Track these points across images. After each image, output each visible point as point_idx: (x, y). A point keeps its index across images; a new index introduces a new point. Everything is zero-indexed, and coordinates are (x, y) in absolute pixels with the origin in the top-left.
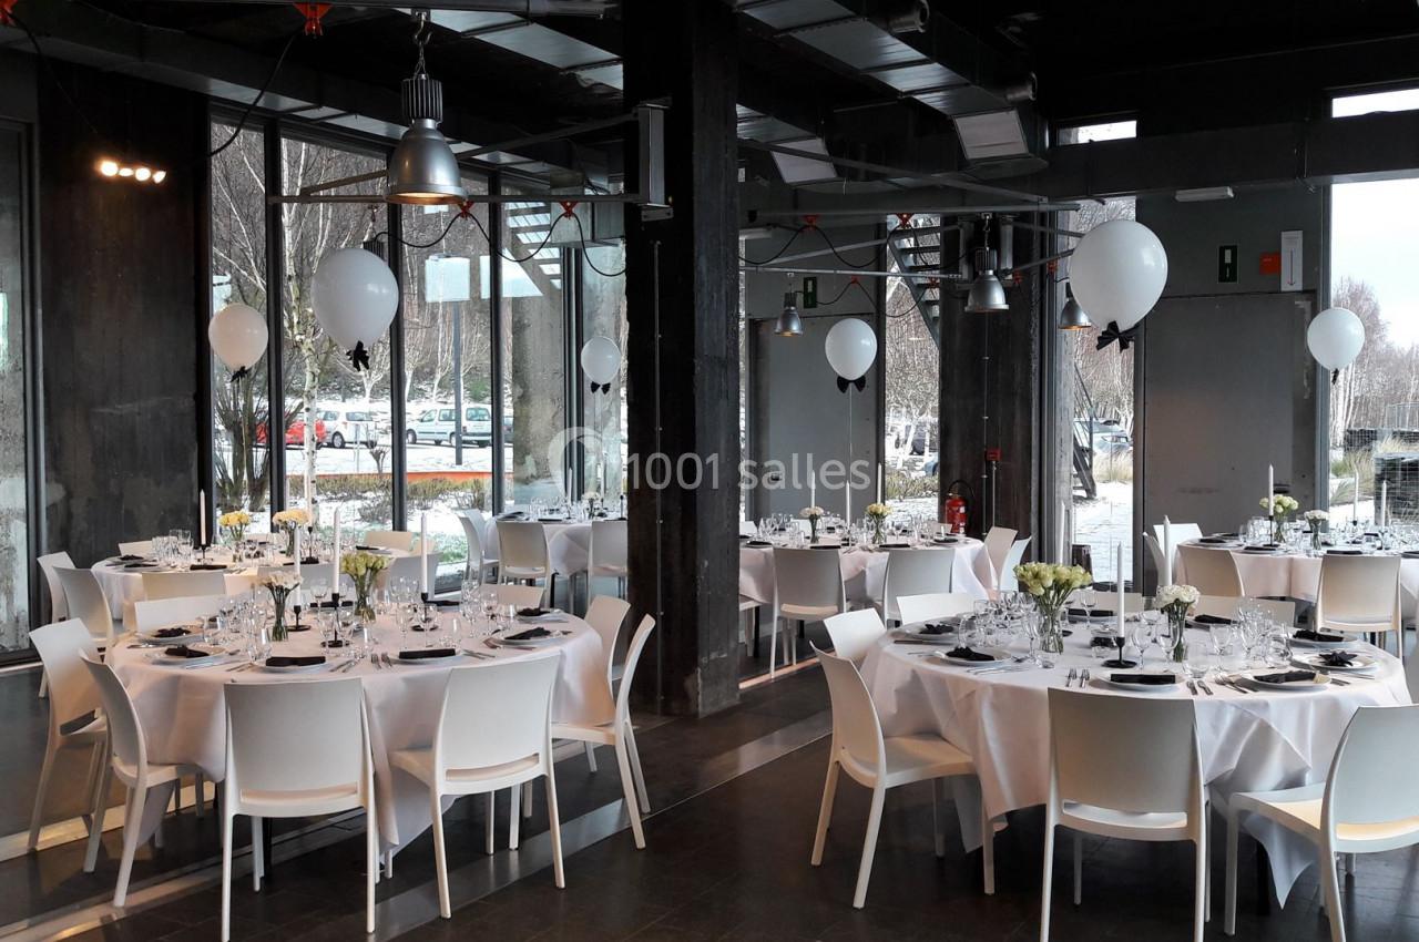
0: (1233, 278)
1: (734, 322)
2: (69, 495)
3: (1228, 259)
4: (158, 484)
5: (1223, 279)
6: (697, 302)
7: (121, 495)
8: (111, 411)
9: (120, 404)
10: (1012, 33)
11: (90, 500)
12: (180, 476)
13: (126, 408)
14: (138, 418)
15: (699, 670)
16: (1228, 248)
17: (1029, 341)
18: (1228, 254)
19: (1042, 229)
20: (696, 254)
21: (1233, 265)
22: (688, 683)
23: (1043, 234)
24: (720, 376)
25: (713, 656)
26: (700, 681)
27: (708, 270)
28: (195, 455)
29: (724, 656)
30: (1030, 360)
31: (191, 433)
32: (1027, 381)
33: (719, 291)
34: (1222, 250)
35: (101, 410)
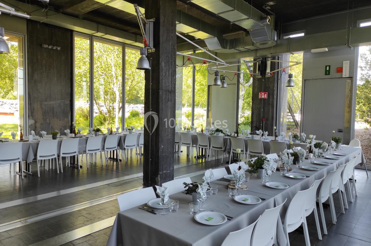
0: (329, 74)
1: (174, 81)
2: (36, 122)
3: (328, 69)
4: (60, 121)
5: (326, 74)
6: (161, 74)
7: (50, 123)
8: (48, 103)
9: (50, 102)
10: (268, 9)
11: (41, 124)
12: (66, 119)
13: (52, 103)
14: (54, 105)
15: (159, 176)
16: (328, 66)
17: (274, 91)
18: (328, 67)
19: (278, 61)
20: (160, 61)
21: (329, 71)
22: (156, 179)
23: (278, 62)
24: (169, 95)
25: (164, 172)
26: (159, 179)
27: (165, 66)
28: (70, 114)
29: (169, 171)
30: (274, 96)
31: (69, 109)
32: (273, 101)
33: (169, 72)
34: (326, 67)
35: (45, 103)
